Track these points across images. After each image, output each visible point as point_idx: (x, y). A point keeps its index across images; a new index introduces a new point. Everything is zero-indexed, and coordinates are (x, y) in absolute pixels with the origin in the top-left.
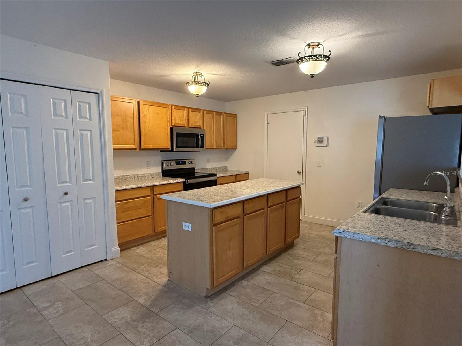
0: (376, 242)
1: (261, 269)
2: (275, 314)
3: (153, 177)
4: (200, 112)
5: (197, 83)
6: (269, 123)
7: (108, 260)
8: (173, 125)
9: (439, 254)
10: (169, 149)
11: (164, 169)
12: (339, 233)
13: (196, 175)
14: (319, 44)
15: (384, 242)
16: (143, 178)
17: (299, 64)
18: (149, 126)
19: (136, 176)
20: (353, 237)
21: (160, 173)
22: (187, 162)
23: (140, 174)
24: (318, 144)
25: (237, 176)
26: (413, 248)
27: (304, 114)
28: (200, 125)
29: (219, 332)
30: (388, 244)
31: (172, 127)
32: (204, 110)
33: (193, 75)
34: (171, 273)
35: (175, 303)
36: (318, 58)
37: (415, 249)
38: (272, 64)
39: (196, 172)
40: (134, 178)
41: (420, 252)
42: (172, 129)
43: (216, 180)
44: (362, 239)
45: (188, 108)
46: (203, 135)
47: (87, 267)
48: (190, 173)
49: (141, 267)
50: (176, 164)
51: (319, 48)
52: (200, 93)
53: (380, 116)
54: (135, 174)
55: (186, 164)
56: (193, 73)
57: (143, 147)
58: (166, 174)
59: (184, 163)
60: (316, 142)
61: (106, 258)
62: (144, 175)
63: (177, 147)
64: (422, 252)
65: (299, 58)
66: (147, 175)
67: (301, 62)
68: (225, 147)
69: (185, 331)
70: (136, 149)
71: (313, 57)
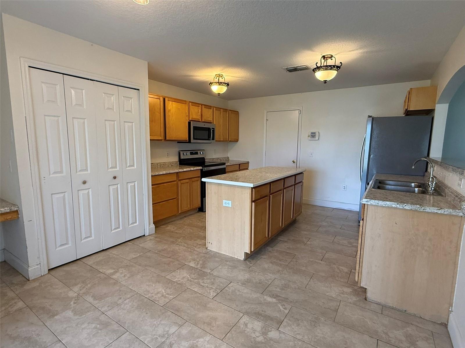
0: (395, 207)
1: (279, 239)
2: (303, 269)
3: (172, 166)
4: (211, 109)
5: (220, 83)
6: (268, 120)
7: (146, 235)
8: (190, 119)
9: (443, 212)
10: (187, 140)
11: (181, 158)
12: (367, 201)
13: (206, 164)
14: (332, 56)
15: (402, 206)
16: (164, 166)
17: (315, 72)
18: (172, 119)
19: (159, 164)
20: (378, 204)
21: (177, 162)
22: (199, 152)
23: (162, 163)
24: (311, 138)
25: (240, 165)
26: (424, 209)
27: (300, 113)
28: (211, 120)
29: (266, 283)
30: (404, 207)
31: (189, 121)
32: (215, 107)
33: (215, 76)
34: (209, 243)
35: (221, 265)
36: (332, 68)
37: (425, 209)
38: (287, 70)
39: (206, 161)
40: (157, 166)
41: (428, 211)
42: (189, 123)
43: (225, 168)
44: (385, 205)
45: (202, 105)
46: (214, 129)
47: (131, 242)
48: (201, 162)
49: (178, 240)
50: (191, 154)
51: (332, 59)
52: (222, 92)
53: (369, 115)
54: (158, 162)
55: (198, 154)
56: (216, 75)
57: (167, 139)
58: (183, 162)
59: (197, 153)
60: (309, 137)
61: (144, 234)
62: (165, 163)
63: (194, 139)
64: (430, 211)
65: (316, 67)
66: (168, 163)
67: (317, 71)
68: (229, 140)
69: (239, 284)
70: (161, 140)
71: (328, 67)
